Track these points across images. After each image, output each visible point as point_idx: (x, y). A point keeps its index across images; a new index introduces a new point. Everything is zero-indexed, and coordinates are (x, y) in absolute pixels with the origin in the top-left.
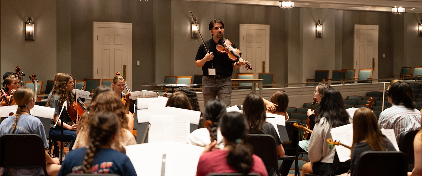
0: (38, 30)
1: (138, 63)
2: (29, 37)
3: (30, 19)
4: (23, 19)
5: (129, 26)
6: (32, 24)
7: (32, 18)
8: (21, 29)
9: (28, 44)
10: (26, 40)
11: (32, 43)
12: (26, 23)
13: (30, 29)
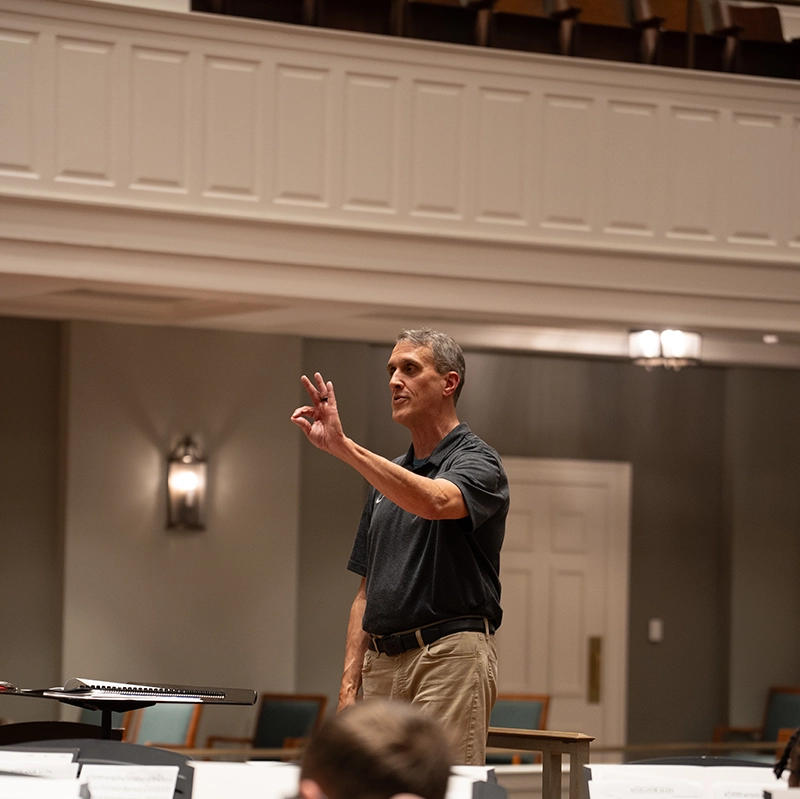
0: (224, 486)
1: (656, 630)
2: (183, 518)
3: (187, 442)
4: (160, 443)
5: (617, 478)
6: (197, 461)
7: (198, 439)
8: (151, 481)
9: (180, 546)
10: (170, 525)
11: (194, 541)
12: (171, 460)
13: (187, 482)
